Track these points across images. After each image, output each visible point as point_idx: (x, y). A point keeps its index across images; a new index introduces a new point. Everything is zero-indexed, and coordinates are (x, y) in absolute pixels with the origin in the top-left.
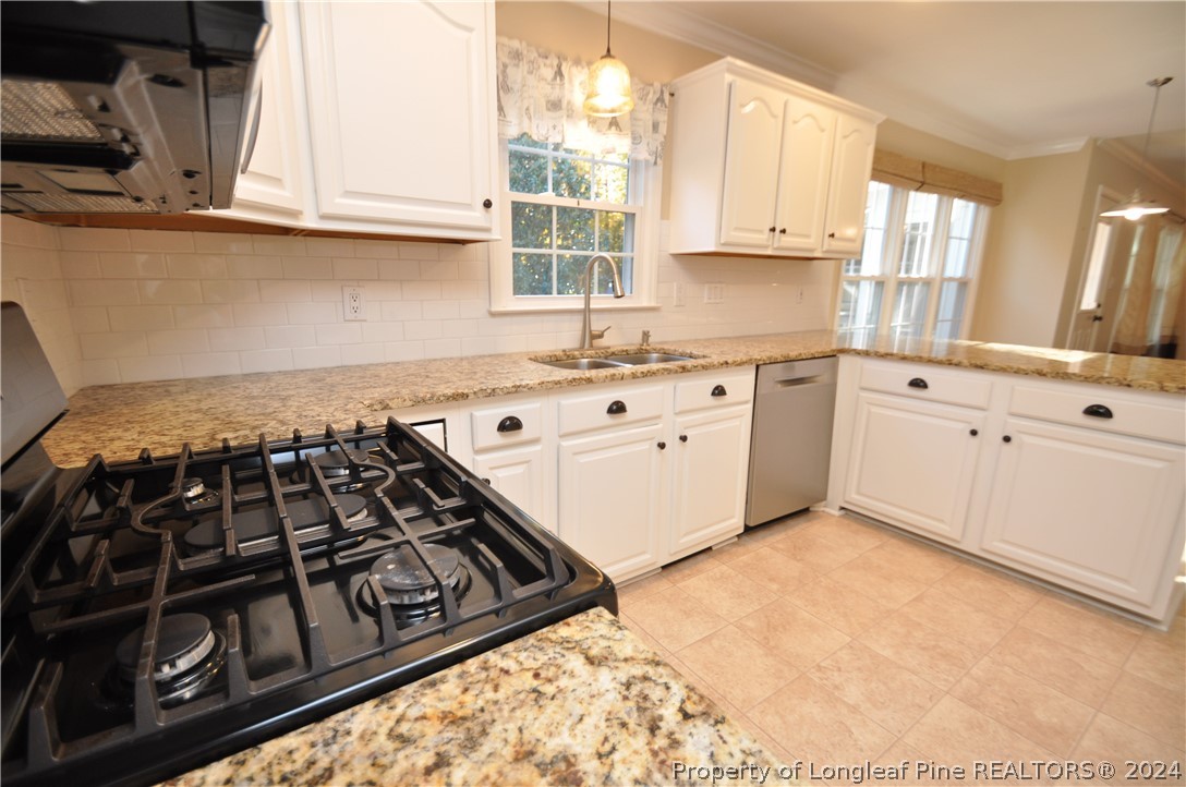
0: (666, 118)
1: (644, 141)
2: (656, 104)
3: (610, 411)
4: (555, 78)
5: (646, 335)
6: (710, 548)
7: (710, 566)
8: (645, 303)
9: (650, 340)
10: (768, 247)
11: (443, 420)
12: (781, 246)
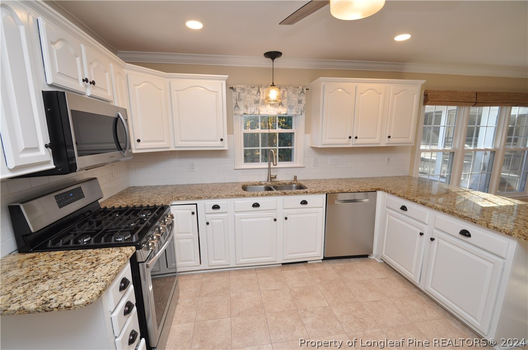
0: (305, 98)
1: (295, 108)
2: (301, 94)
3: (253, 206)
4: (257, 94)
5: (296, 177)
6: (307, 262)
7: (302, 269)
8: (299, 166)
9: (297, 179)
10: (349, 144)
11: (196, 204)
12: (356, 143)
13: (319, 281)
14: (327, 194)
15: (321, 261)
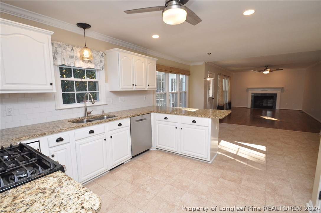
0: (104, 59)
1: (99, 65)
2: (101, 56)
3: (90, 133)
4: (71, 51)
5: (103, 112)
6: (123, 163)
7: (123, 168)
8: (103, 103)
9: (105, 113)
10: (133, 89)
11: (39, 141)
12: (136, 88)
13: (137, 169)
14: (130, 118)
15: (130, 160)
